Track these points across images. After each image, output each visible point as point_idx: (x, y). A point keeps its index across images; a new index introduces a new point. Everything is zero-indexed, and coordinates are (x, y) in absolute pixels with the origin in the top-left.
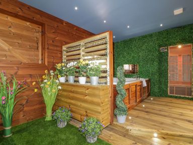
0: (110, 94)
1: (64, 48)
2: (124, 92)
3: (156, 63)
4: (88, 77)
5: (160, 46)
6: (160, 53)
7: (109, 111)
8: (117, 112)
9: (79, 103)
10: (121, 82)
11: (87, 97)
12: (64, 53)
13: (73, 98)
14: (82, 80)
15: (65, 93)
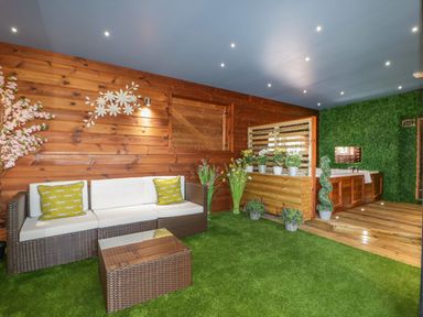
0: (311, 186)
1: (250, 130)
2: (329, 185)
3: (393, 147)
4: (284, 167)
5: (402, 118)
6: (402, 130)
7: (311, 205)
8: (320, 207)
9: (274, 196)
10: (326, 174)
11: (285, 189)
12: (250, 136)
13: (266, 190)
14: (278, 171)
15: (256, 185)
